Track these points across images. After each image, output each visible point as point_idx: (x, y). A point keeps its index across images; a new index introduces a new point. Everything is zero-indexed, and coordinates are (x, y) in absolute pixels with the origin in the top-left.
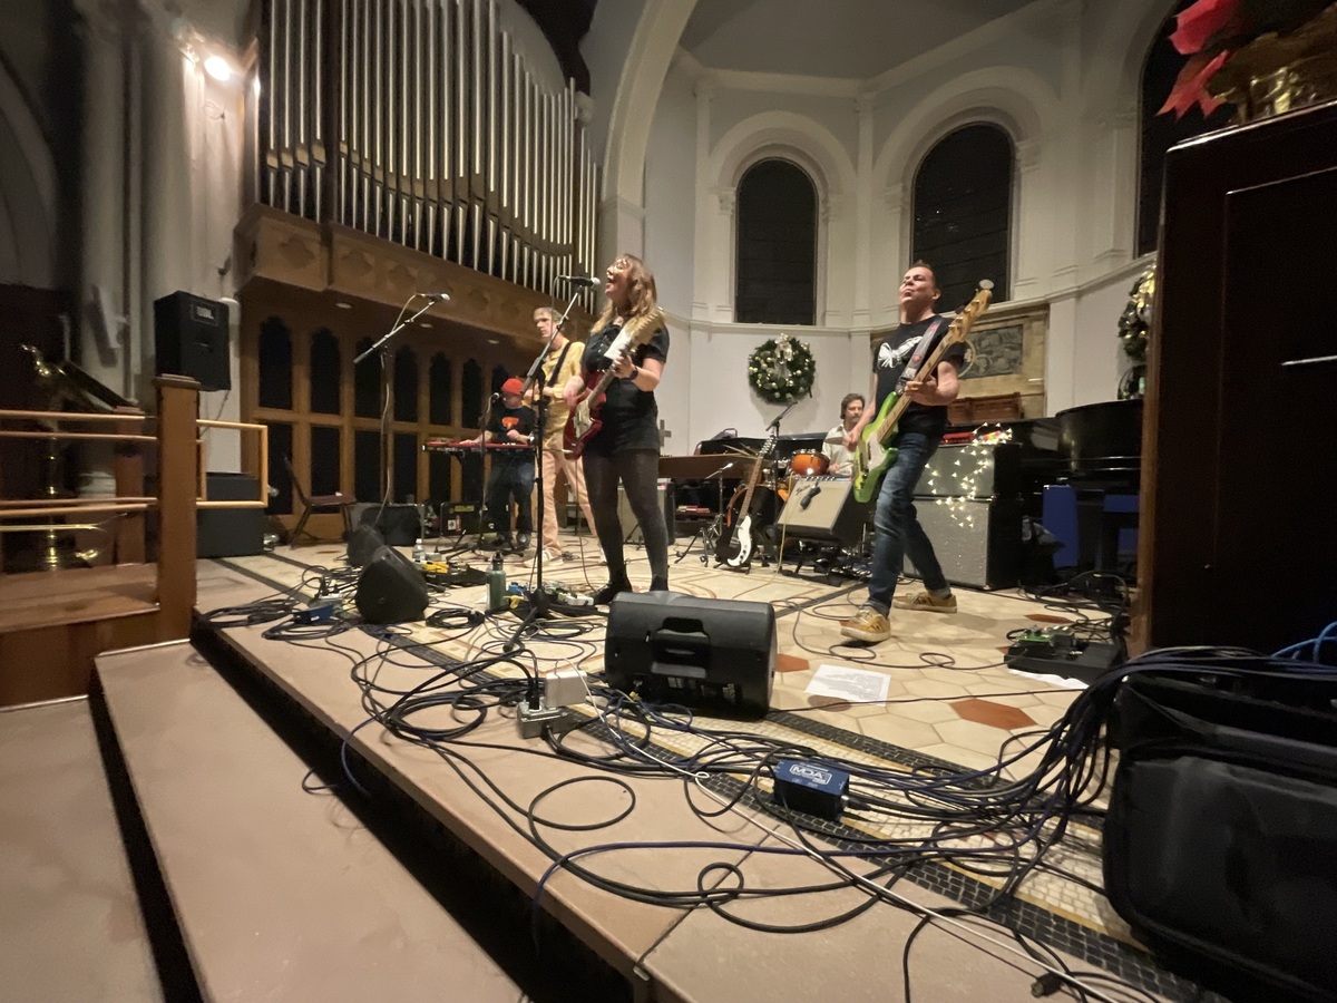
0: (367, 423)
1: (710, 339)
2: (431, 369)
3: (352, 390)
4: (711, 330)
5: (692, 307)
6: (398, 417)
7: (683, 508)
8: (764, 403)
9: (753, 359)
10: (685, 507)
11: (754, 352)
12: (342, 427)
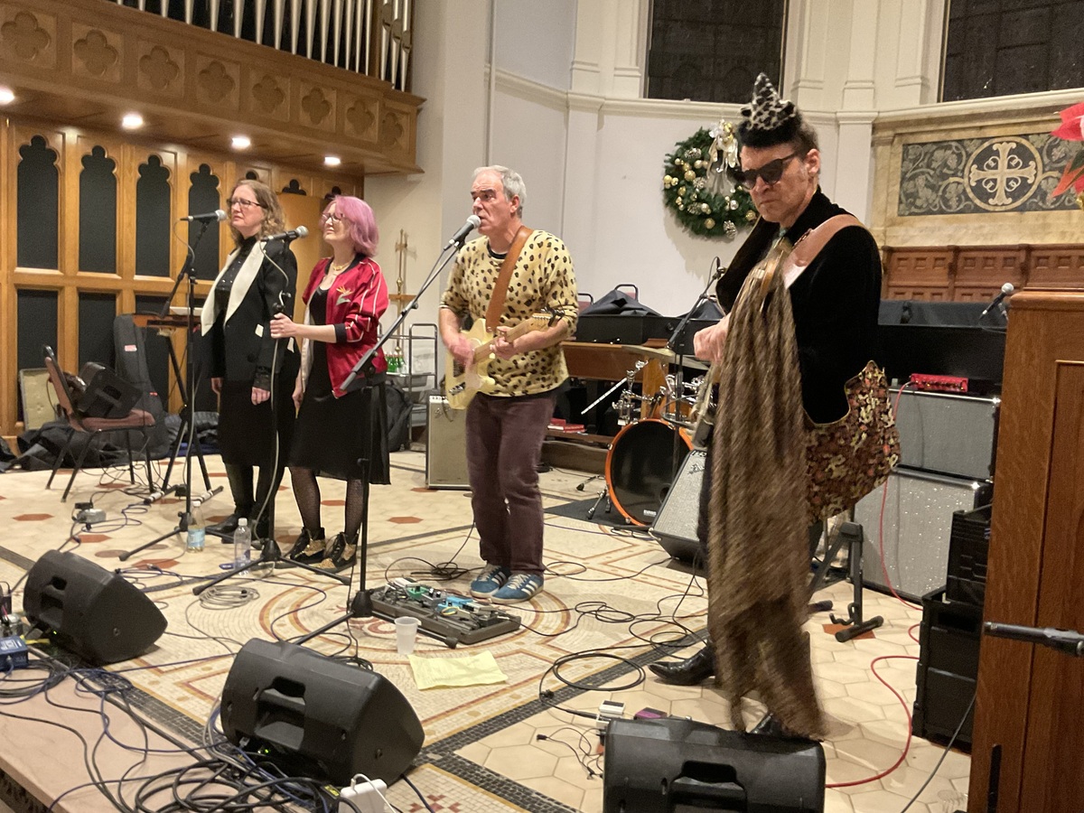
4: (602, 110)
8: (687, 234)
9: (672, 161)
11: (674, 150)
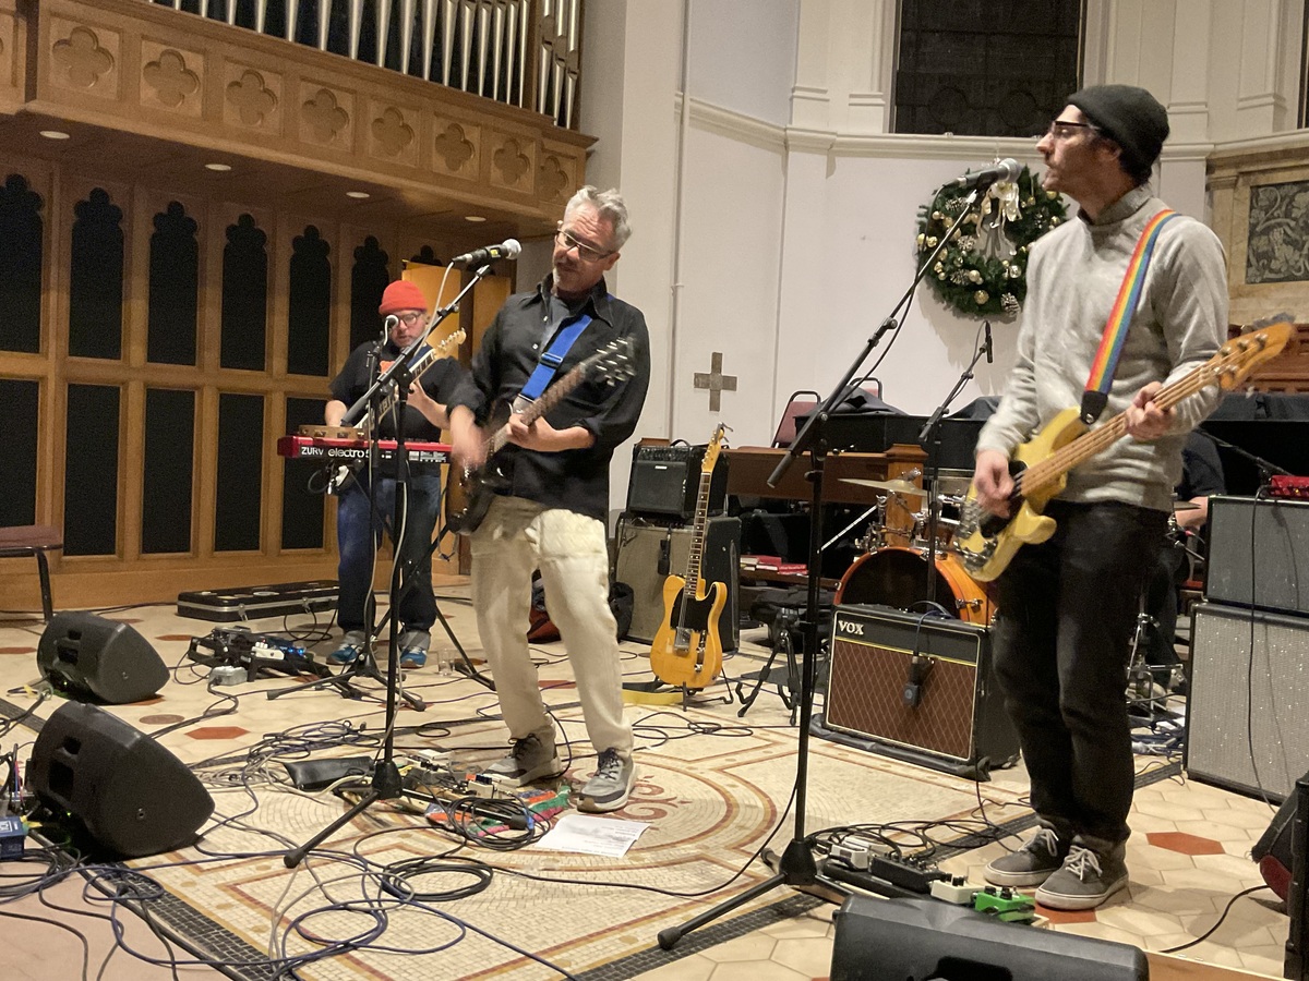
0: (94, 370)
1: (830, 170)
2: (226, 251)
3: (66, 302)
4: (832, 150)
5: (791, 99)
6: (154, 355)
7: (749, 563)
8: (949, 313)
9: (929, 215)
10: (753, 561)
11: (929, 200)
12: (43, 378)
